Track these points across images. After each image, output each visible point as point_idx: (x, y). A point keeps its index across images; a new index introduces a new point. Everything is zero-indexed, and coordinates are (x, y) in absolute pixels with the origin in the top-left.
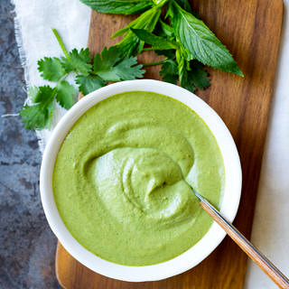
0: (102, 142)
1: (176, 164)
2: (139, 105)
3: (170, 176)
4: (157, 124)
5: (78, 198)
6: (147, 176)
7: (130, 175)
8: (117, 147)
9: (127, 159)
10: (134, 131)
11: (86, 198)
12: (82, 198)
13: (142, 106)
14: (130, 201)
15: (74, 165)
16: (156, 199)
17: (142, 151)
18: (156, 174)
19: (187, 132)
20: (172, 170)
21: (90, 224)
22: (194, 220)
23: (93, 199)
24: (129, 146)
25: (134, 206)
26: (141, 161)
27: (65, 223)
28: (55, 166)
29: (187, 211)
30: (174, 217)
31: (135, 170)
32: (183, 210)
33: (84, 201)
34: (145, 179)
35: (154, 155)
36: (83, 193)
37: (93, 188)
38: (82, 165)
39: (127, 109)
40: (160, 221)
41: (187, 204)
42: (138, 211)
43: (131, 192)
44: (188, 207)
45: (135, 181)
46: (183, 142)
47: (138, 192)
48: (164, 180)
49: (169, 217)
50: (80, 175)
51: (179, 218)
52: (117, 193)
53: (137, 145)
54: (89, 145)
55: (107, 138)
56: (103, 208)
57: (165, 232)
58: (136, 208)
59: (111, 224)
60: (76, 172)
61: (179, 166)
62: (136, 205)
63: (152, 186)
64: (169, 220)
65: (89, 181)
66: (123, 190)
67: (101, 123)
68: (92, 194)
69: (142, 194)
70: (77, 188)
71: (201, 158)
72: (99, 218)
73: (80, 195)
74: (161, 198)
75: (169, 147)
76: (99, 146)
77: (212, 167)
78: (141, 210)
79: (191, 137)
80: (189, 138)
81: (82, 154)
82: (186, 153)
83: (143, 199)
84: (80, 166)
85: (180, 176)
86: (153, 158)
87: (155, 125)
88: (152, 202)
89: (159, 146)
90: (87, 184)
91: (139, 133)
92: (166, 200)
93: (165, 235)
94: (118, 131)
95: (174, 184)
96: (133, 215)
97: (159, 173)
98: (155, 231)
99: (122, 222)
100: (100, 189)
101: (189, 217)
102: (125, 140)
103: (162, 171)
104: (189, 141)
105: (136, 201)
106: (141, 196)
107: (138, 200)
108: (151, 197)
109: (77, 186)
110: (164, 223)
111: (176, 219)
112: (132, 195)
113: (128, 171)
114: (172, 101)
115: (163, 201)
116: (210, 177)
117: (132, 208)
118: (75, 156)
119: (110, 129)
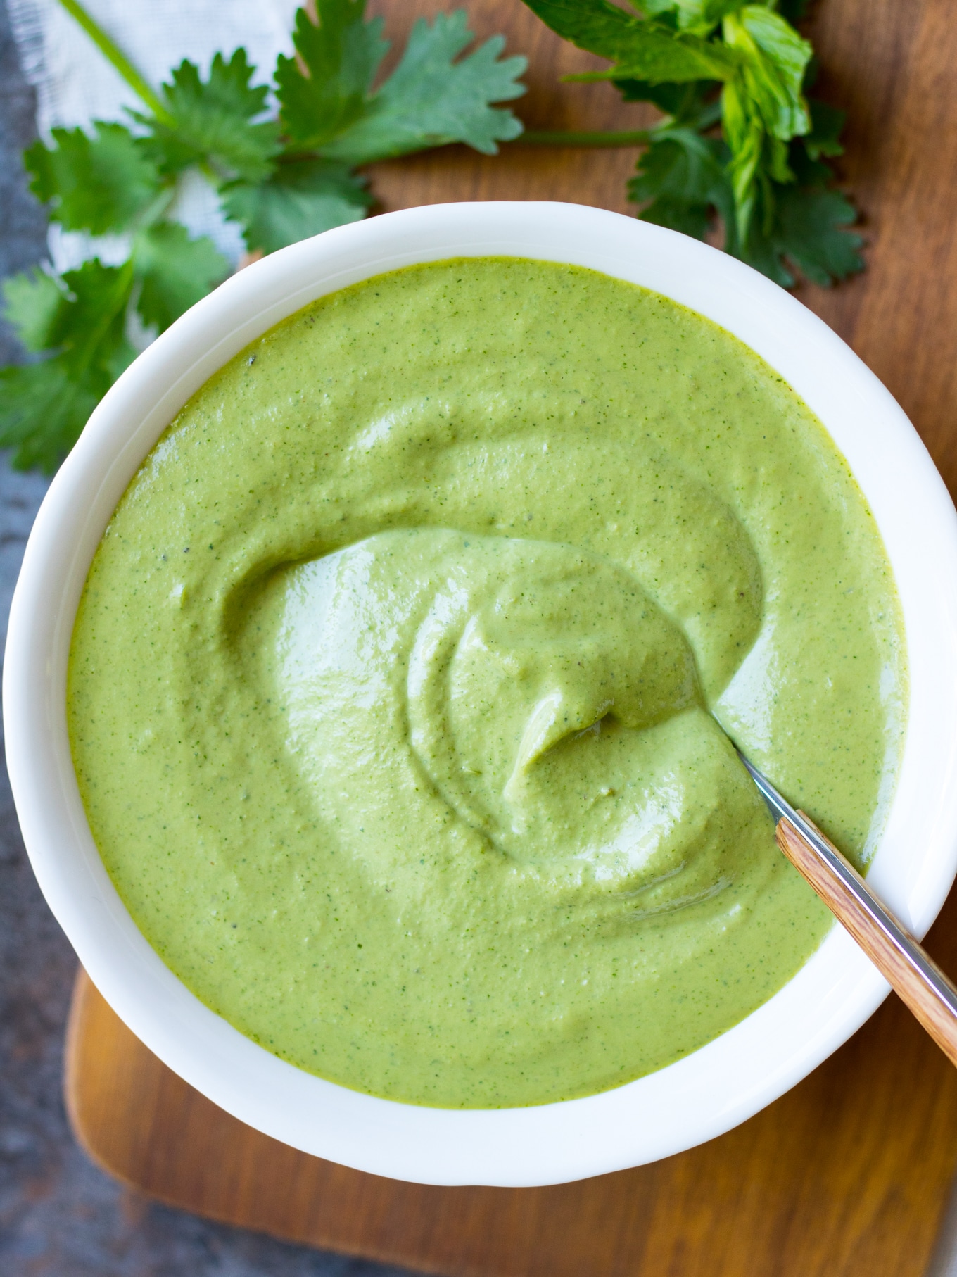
0: (322, 492)
1: (676, 632)
2: (516, 327)
3: (640, 688)
4: (597, 424)
5: (183, 753)
6: (529, 677)
7: (443, 663)
8: (390, 522)
9: (437, 586)
10: (483, 452)
11: (223, 755)
12: (203, 758)
13: (529, 332)
14: (434, 791)
15: (178, 591)
16: (561, 794)
17: (513, 551)
18: (572, 670)
19: (737, 476)
20: (652, 659)
21: (232, 882)
22: (736, 910)
23: (257, 762)
24: (451, 522)
25: (452, 812)
26: (504, 597)
27: (113, 870)
28: (85, 592)
29: (708, 860)
30: (641, 885)
31: (471, 643)
32: (688, 856)
33: (211, 771)
34: (517, 691)
35: (568, 576)
36: (212, 731)
37: (263, 708)
38: (217, 596)
39: (455, 343)
40: (571, 902)
41: (708, 827)
42: (469, 844)
43: (444, 747)
44: (714, 844)
45: (468, 696)
46: (715, 521)
47: (475, 750)
48: (608, 702)
49: (615, 886)
50: (205, 642)
51: (666, 894)
52: (376, 747)
53: (492, 522)
54: (259, 501)
55: (346, 477)
56: (299, 813)
57: (591, 954)
58: (460, 826)
59: (335, 891)
60: (186, 625)
61: (685, 640)
62: (464, 811)
63: (547, 727)
64: (616, 900)
65: (242, 677)
66: (406, 733)
67: (326, 401)
68: (255, 742)
69: (497, 761)
70: (186, 703)
71: (795, 611)
72: (279, 858)
73: (193, 742)
74: (588, 789)
75: (644, 541)
76: (306, 510)
77: (845, 657)
78: (485, 840)
79: (757, 504)
80: (747, 507)
81: (222, 541)
82: (728, 578)
83: (499, 787)
84: (205, 599)
85: (688, 688)
86: (562, 591)
87: (587, 430)
88: (540, 805)
89: (599, 535)
90: (235, 692)
91: (506, 462)
92: (611, 803)
93: (589, 970)
94: (406, 446)
95: (655, 725)
96: (442, 860)
97: (586, 664)
98: (545, 944)
99: (390, 888)
100: (294, 718)
101: (713, 890)
102: (433, 491)
103: (604, 658)
104: (744, 520)
105: (466, 793)
106: (488, 769)
107: (474, 791)
108: (539, 780)
109: (186, 698)
110: (592, 913)
111: (652, 895)
112: (446, 764)
113: (436, 642)
114: (678, 318)
115: (596, 804)
116: (833, 706)
117: (440, 826)
118: (188, 549)
119: (365, 431)
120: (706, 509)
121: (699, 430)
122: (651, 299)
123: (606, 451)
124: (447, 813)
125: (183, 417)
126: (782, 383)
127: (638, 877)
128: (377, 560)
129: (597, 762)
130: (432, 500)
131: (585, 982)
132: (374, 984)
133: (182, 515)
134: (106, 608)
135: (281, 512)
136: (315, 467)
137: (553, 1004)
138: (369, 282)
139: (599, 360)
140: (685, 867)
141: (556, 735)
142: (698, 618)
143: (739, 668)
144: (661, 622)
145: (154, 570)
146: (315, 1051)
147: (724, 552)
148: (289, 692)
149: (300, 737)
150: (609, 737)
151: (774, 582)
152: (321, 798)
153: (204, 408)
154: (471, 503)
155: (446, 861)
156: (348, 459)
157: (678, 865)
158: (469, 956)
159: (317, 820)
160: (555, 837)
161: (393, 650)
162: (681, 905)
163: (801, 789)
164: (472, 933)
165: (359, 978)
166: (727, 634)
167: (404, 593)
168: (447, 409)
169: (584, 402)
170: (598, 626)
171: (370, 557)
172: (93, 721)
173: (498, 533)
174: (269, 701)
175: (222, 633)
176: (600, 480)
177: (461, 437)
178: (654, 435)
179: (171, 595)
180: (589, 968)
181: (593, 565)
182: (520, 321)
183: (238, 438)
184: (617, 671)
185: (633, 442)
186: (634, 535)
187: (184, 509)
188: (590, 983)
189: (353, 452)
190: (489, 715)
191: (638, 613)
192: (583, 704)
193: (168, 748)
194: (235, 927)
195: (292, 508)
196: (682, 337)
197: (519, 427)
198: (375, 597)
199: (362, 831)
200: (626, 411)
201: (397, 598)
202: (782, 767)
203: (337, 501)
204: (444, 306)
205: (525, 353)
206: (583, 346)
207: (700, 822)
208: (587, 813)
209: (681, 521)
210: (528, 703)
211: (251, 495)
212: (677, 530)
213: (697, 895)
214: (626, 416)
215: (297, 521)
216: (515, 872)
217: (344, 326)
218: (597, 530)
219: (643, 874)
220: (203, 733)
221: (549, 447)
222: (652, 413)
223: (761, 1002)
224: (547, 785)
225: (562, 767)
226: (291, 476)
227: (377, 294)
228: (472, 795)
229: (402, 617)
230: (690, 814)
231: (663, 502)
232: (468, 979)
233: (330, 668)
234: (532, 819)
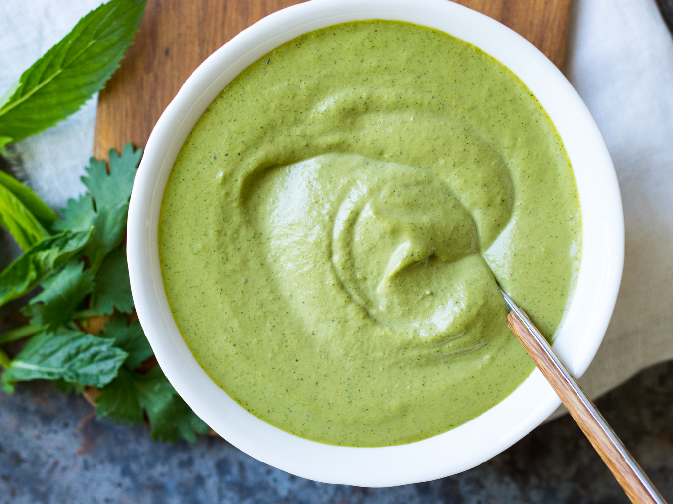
0: (297, 131)
1: (468, 216)
2: (403, 56)
3: (449, 242)
4: (439, 109)
5: (216, 256)
6: (395, 233)
7: (352, 222)
8: (330, 149)
9: (352, 183)
10: (380, 118)
11: (236, 260)
12: (225, 260)
13: (408, 60)
14: (342, 286)
15: (221, 175)
16: (406, 292)
17: (391, 169)
18: (417, 231)
19: (506, 141)
20: (456, 228)
21: (235, 324)
22: (487, 357)
23: (253, 264)
24: (360, 152)
25: (350, 298)
26: (385, 192)
27: (175, 312)
29: (476, 331)
30: (442, 340)
31: (367, 213)
32: (467, 327)
33: (229, 267)
34: (388, 239)
35: (417, 183)
36: (230, 248)
37: (258, 237)
38: (239, 179)
39: (371, 61)
40: (406, 346)
41: (478, 314)
42: (357, 313)
43: (349, 264)
44: (480, 323)
45: (363, 240)
46: (493, 163)
47: (364, 267)
48: (433, 248)
49: (429, 340)
50: (231, 201)
51: (454, 346)
52: (315, 262)
53: (381, 154)
54: (265, 133)
55: (310, 124)
56: (272, 291)
57: (413, 374)
58: (353, 304)
59: (287, 332)
60: (223, 192)
61: (473, 221)
62: (356, 297)
63: (403, 259)
64: (428, 347)
65: (248, 221)
66: (330, 256)
67: (303, 86)
68: (252, 254)
69: (375, 273)
70: (219, 232)
71: (528, 212)
72: (260, 313)
73: (221, 252)
74: (419, 291)
75: (457, 170)
76: (288, 139)
77: (552, 236)
78: (365, 313)
79: (515, 157)
80: (510, 158)
81: (244, 151)
82: (497, 192)
83: (375, 287)
84: (233, 180)
85: (473, 246)
86: (415, 191)
87: (433, 112)
88: (394, 297)
89: (434, 165)
90: (244, 228)
91: (391, 124)
92: (430, 298)
93: (411, 381)
94: (342, 112)
95: (455, 261)
96: (343, 321)
97: (424, 229)
98: (390, 367)
99: (315, 333)
100: (274, 243)
101: (477, 346)
102: (353, 136)
103: (433, 227)
104: (508, 164)
105: (358, 288)
106: (370, 277)
107: (362, 287)
108: (396, 284)
109: (220, 229)
110: (415, 353)
111: (447, 346)
112: (349, 273)
113: (349, 212)
114: (484, 59)
115: (423, 299)
116: (544, 260)
117: (344, 304)
118: (227, 154)
119: (322, 103)
120: (489, 157)
121: (490, 117)
122: (472, 49)
123: (442, 123)
124: (347, 298)
125: (230, 87)
126: (533, 97)
127: (441, 336)
128: (322, 168)
129: (425, 278)
130: (352, 140)
131: (408, 388)
132: (302, 380)
133: (226, 137)
134: (183, 180)
135: (275, 140)
136: (295, 118)
137: (391, 397)
138: (331, 27)
139: (443, 77)
140: (465, 333)
141: (407, 262)
142: (480, 210)
143: (498, 237)
144: (462, 210)
145: (209, 163)
146: (269, 411)
147: (497, 179)
148: (272, 230)
149: (275, 253)
150: (432, 265)
151: (520, 196)
152: (283, 285)
153: (241, 84)
154: (372, 143)
155: (344, 322)
156: (312, 116)
157: (461, 332)
158: (351, 369)
159: (281, 296)
160: (400, 313)
161: (327, 213)
162: (460, 352)
163: (524, 299)
164: (354, 358)
165: (295, 376)
166: (494, 220)
167: (334, 186)
168: (364, 95)
169: (433, 97)
170: (431, 210)
171: (319, 166)
172: (171, 236)
173: (384, 159)
174: (261, 234)
175: (240, 198)
176: (438, 138)
177: (370, 109)
178: (467, 117)
179: (217, 177)
180: (411, 380)
181: (430, 179)
182: (405, 54)
183: (257, 101)
184: (439, 233)
185: (456, 120)
186: (452, 166)
187: (227, 134)
188: (411, 388)
189: (315, 112)
190: (373, 250)
191: (451, 205)
192: (421, 248)
193: (208, 254)
194: (235, 346)
195: (281, 138)
196: (486, 69)
197: (400, 107)
198: (320, 187)
199: (304, 303)
200: (454, 104)
201: (331, 188)
202: (516, 288)
203: (304, 136)
204: (367, 43)
205: (406, 70)
206: (435, 69)
207: (474, 311)
208: (418, 303)
209: (476, 162)
210: (393, 246)
211: (261, 130)
212: (474, 166)
213: (469, 348)
214: (454, 106)
215: (283, 144)
216: (379, 329)
217: (316, 48)
218: (434, 162)
219: (444, 335)
220: (227, 247)
221: (414, 119)
222: (467, 106)
223: (494, 405)
224: (400, 287)
225: (408, 279)
226: (282, 122)
227: (334, 34)
228: (360, 289)
229: (332, 198)
230: (469, 307)
231: (468, 151)
232: (350, 381)
233: (294, 220)
234: (390, 304)
